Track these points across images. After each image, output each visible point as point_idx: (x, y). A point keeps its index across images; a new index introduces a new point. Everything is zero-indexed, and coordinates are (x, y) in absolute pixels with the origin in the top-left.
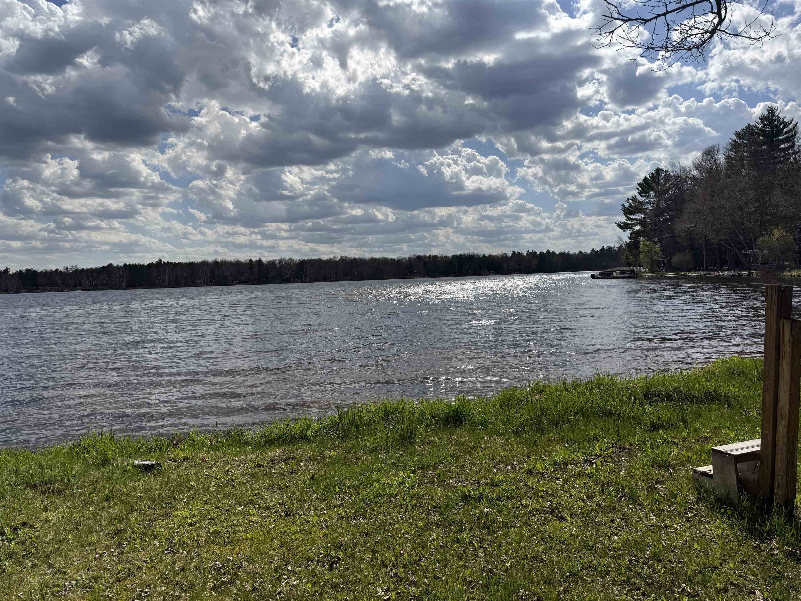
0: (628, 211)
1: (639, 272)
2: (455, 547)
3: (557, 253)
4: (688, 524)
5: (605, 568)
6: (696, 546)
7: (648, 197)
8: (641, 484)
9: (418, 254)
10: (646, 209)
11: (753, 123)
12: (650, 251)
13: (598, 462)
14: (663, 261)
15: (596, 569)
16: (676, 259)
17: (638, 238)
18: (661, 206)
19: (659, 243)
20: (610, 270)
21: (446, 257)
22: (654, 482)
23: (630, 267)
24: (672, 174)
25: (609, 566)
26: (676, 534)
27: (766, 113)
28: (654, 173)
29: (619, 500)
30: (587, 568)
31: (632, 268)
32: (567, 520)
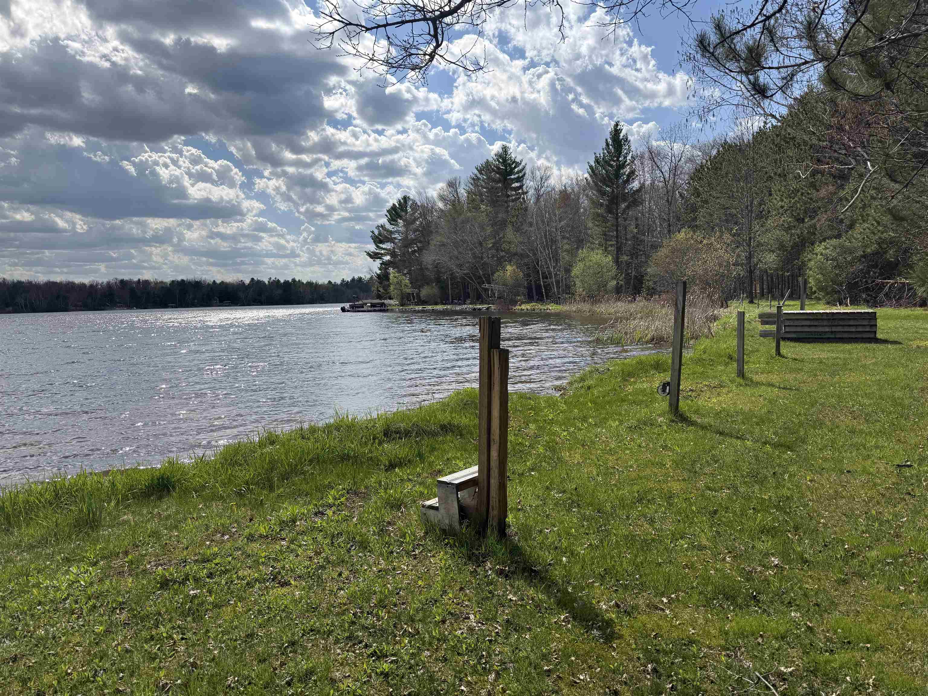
0: (378, 240)
1: (390, 305)
2: (146, 647)
3: (305, 282)
4: (415, 562)
5: (328, 627)
6: (420, 583)
7: (397, 225)
8: (373, 528)
9: (120, 277)
10: (395, 238)
11: (490, 159)
12: (399, 283)
13: (330, 512)
14: (413, 294)
15: (319, 631)
16: (425, 292)
17: (388, 269)
18: (409, 237)
19: (408, 276)
20: (360, 302)
21: (162, 282)
22: (385, 524)
23: (380, 299)
24: (419, 204)
25: (333, 624)
26: (403, 575)
27: (501, 151)
28: (402, 201)
29: (349, 551)
30: (309, 633)
31: (383, 301)
32: (291, 584)
